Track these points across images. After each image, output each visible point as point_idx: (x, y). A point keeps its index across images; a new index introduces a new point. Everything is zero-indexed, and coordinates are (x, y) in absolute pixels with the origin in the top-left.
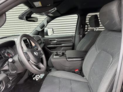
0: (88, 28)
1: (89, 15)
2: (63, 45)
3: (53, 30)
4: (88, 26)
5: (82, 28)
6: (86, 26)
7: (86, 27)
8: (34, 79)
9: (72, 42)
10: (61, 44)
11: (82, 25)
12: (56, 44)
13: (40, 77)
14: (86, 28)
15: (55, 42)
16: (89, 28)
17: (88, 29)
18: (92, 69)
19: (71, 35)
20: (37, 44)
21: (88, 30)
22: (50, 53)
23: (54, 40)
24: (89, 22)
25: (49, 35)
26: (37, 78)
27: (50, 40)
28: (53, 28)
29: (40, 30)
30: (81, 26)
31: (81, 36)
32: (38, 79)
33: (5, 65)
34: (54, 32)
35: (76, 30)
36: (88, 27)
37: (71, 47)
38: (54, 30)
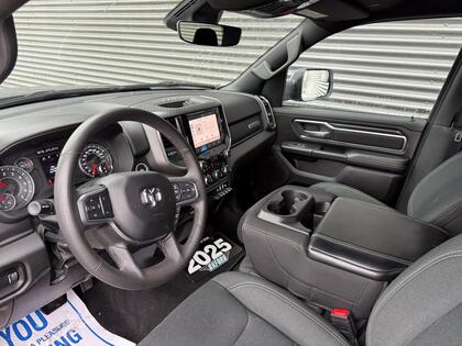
2: (351, 156)
9: (401, 152)
10: (343, 150)
12: (324, 147)
13: (208, 261)
15: (322, 133)
22: (288, 174)
23: (319, 127)
37: (392, 176)
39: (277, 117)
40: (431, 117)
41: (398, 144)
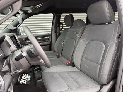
0: (62, 28)
1: (63, 16)
4: (62, 25)
5: (58, 27)
6: (61, 26)
7: (61, 27)
8: (21, 82)
9: (49, 40)
11: (58, 23)
14: (61, 28)
16: (63, 28)
19: (48, 34)
21: (63, 30)
26: (24, 81)
29: (13, 28)
30: (57, 25)
32: (26, 82)
35: (52, 29)
36: (62, 27)
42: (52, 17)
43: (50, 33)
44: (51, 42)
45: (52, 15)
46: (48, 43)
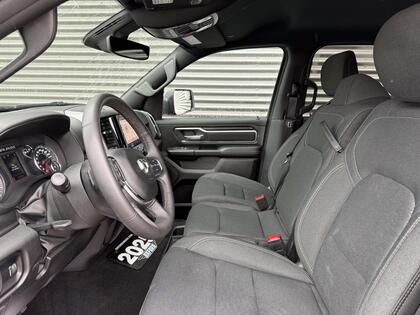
0: (314, 99)
2: (222, 150)
3: (191, 99)
4: (316, 91)
5: (295, 96)
6: (310, 91)
7: (310, 95)
8: (120, 257)
9: (255, 142)
10: (215, 147)
11: (297, 84)
12: (201, 147)
13: (141, 252)
14: (309, 100)
15: (198, 137)
16: (318, 100)
17: (314, 103)
18: (331, 237)
19: (255, 119)
20: (145, 133)
21: (316, 107)
22: (176, 174)
23: (195, 132)
24: (321, 80)
25: (176, 111)
26: (132, 256)
27: (182, 131)
28: (194, 90)
29: (149, 91)
30: (294, 90)
31: (289, 124)
32: (135, 259)
33: (34, 196)
34: (196, 105)
35: (272, 103)
36: (315, 96)
37: (252, 160)
38: (196, 98)
39: (161, 127)
40: (269, 115)
41: (251, 137)
42: (280, 60)
43: (266, 114)
44: (262, 150)
45: (280, 51)
46: (252, 150)
